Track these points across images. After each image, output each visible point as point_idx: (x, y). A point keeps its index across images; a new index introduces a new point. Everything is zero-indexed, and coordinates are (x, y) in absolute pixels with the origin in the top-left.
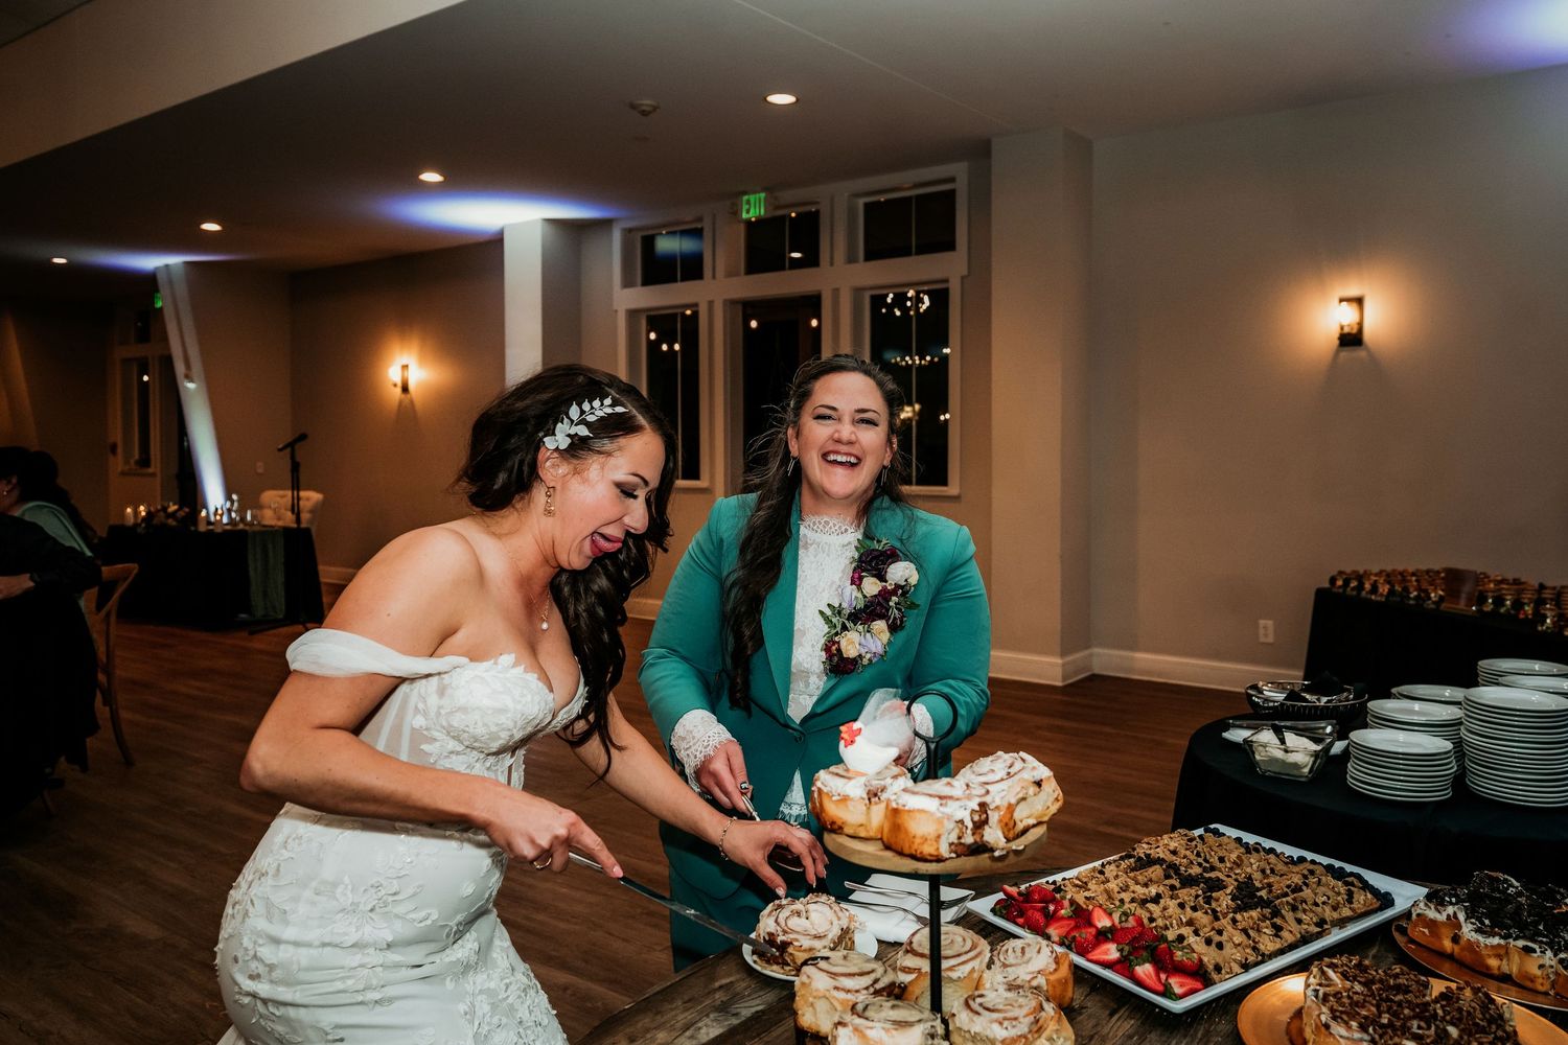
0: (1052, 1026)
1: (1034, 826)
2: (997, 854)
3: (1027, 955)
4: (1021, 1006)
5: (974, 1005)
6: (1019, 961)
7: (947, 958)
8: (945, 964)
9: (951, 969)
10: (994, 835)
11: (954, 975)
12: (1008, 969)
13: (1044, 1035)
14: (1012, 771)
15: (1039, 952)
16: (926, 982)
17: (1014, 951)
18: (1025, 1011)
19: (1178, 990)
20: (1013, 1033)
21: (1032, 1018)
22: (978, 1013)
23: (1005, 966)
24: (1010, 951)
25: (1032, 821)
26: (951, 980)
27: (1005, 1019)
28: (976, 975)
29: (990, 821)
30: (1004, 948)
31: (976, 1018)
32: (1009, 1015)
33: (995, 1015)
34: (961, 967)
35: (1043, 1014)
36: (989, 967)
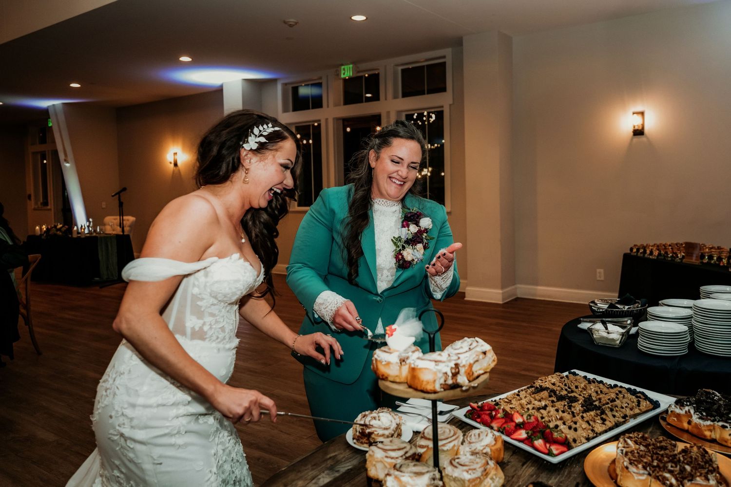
0: (493, 472)
1: (483, 374)
2: (464, 388)
3: (481, 437)
4: (477, 463)
5: (455, 463)
6: (478, 441)
7: (441, 440)
8: (440, 443)
9: (444, 445)
10: (462, 379)
11: (445, 448)
12: (472, 444)
13: (490, 476)
14: (472, 347)
15: (487, 435)
16: (431, 453)
17: (475, 435)
18: (479, 465)
19: (555, 452)
20: (473, 476)
21: (482, 469)
22: (456, 467)
23: (470, 443)
24: (473, 435)
25: (482, 372)
26: (443, 451)
27: (470, 469)
28: (456, 448)
29: (461, 373)
30: (470, 434)
31: (455, 469)
32: (472, 467)
33: (465, 468)
34: (448, 444)
35: (488, 466)
36: (462, 444)
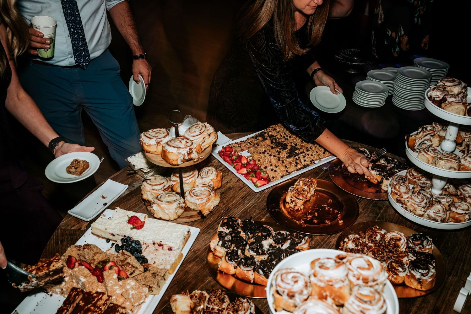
0: (213, 198)
1: (208, 147)
2: (195, 160)
3: (209, 175)
4: (204, 194)
5: (192, 194)
6: (206, 176)
7: (185, 178)
8: (184, 179)
9: (187, 180)
10: (194, 155)
11: (187, 182)
12: (203, 179)
13: (211, 201)
14: (201, 131)
15: (212, 173)
16: (179, 184)
17: (205, 173)
18: (205, 196)
19: (259, 185)
20: (202, 202)
21: (207, 198)
22: (192, 197)
23: (202, 178)
24: (204, 172)
25: (207, 146)
26: (186, 183)
27: (200, 199)
28: (193, 181)
29: (193, 152)
30: (202, 171)
31: (192, 198)
32: (201, 197)
33: (197, 198)
34: (189, 180)
35: (210, 196)
36: (198, 178)
